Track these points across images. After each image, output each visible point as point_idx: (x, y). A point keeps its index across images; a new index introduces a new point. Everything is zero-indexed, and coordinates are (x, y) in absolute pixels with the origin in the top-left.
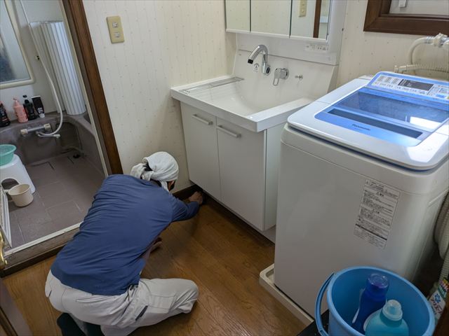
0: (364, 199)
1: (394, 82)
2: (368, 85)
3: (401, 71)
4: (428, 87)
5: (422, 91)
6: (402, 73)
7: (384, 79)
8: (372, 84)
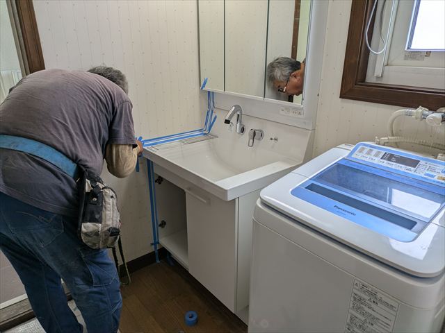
0: (354, 304)
1: (376, 155)
2: (348, 156)
3: (382, 142)
4: (414, 163)
5: (408, 167)
6: (384, 145)
7: (365, 151)
8: (353, 156)
